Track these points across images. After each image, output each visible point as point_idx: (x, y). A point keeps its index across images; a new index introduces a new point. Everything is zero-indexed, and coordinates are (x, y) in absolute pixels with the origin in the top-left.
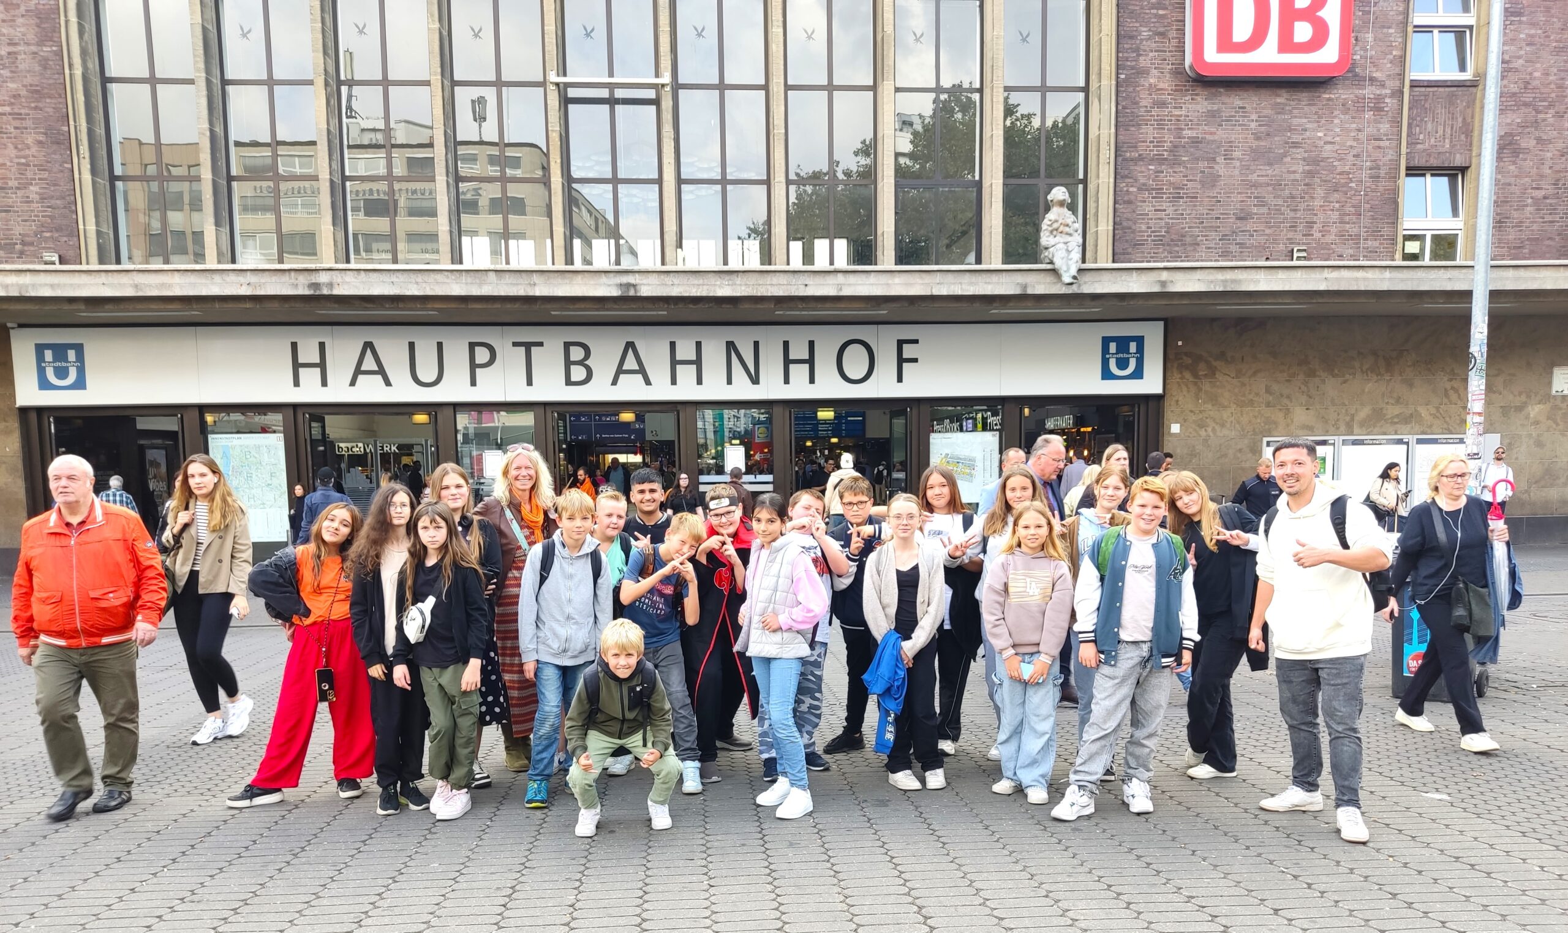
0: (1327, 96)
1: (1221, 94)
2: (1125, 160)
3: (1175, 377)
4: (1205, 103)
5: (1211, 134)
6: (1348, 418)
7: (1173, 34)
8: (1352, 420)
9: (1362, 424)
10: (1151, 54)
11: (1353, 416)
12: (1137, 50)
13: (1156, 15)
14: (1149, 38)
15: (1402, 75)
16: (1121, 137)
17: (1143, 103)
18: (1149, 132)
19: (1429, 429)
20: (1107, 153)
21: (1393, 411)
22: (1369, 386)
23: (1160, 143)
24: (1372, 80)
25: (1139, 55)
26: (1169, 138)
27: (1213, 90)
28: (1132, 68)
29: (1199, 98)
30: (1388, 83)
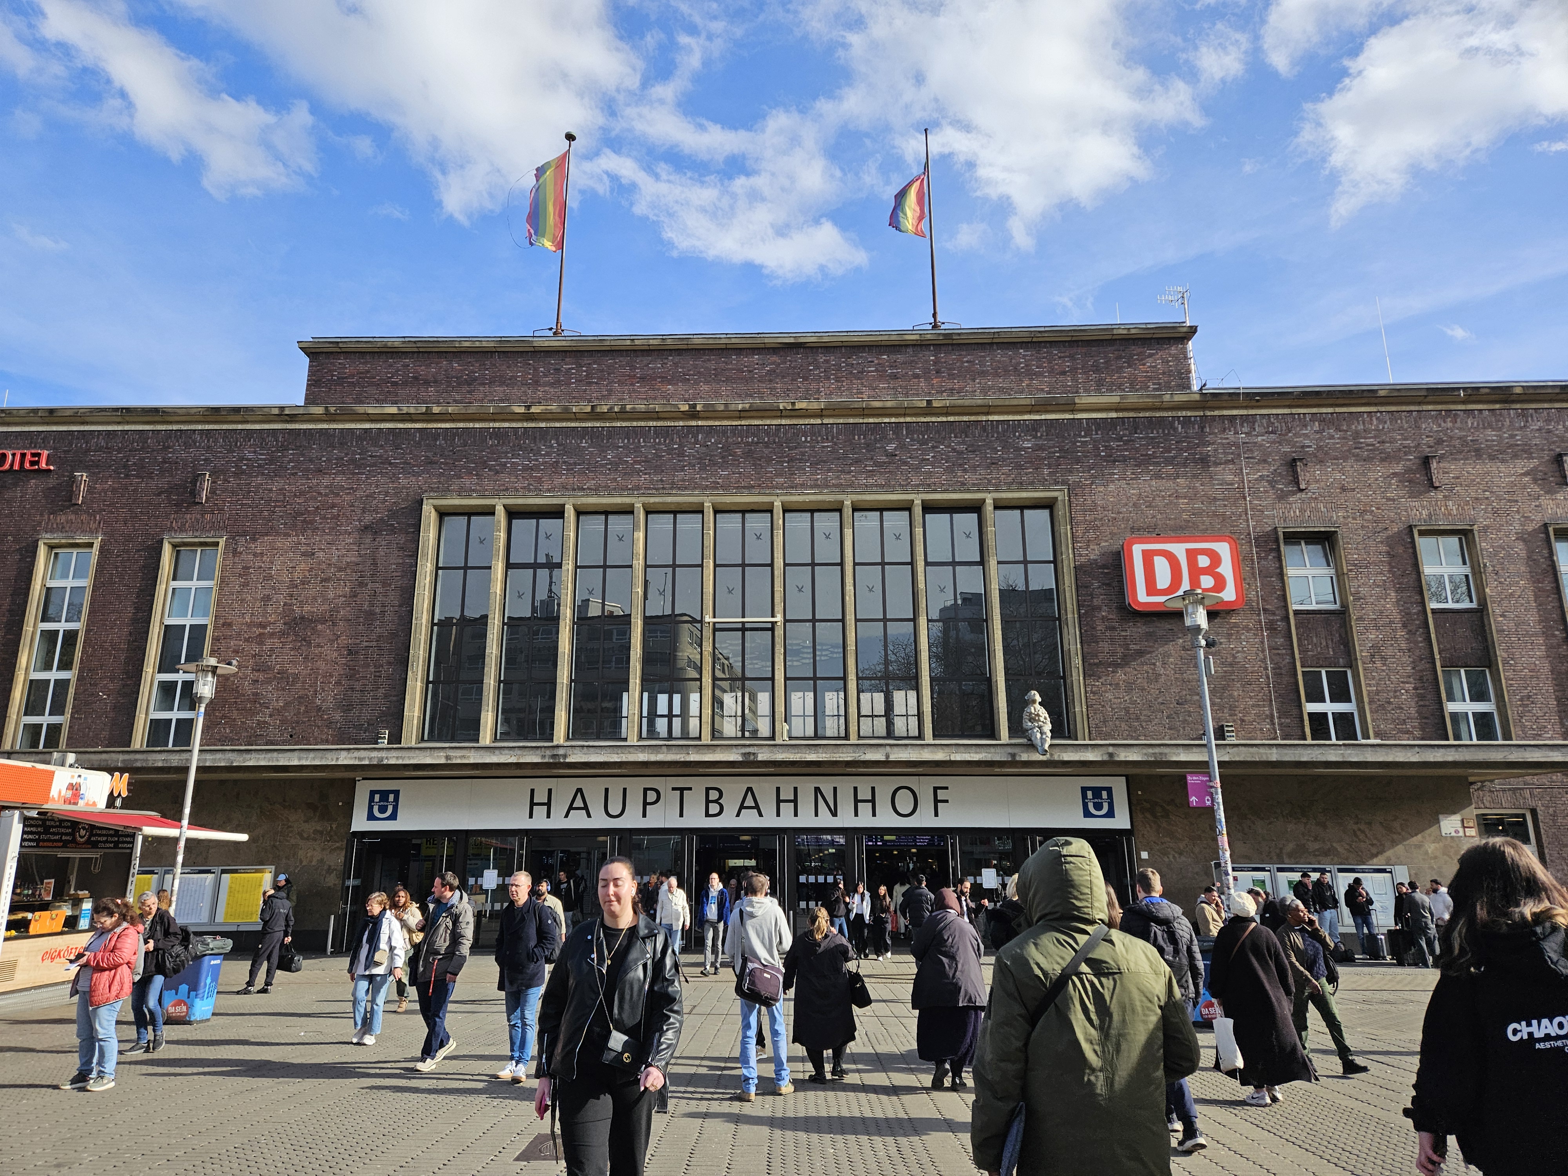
1: (1154, 621)
2: (1090, 664)
3: (1139, 817)
4: (1144, 628)
5: (1150, 647)
6: (1278, 851)
7: (1115, 584)
8: (1281, 852)
9: (1290, 855)
10: (1102, 597)
11: (1281, 849)
12: (1091, 595)
13: (1102, 573)
14: (1099, 587)
15: (1286, 607)
16: (1085, 650)
17: (1099, 628)
18: (1105, 646)
19: (1345, 861)
20: (1077, 661)
21: (1313, 846)
22: (1291, 827)
23: (1113, 653)
24: (1265, 611)
25: (1093, 598)
26: (1120, 650)
27: (1148, 619)
28: (1089, 606)
29: (1139, 625)
30: (1277, 612)
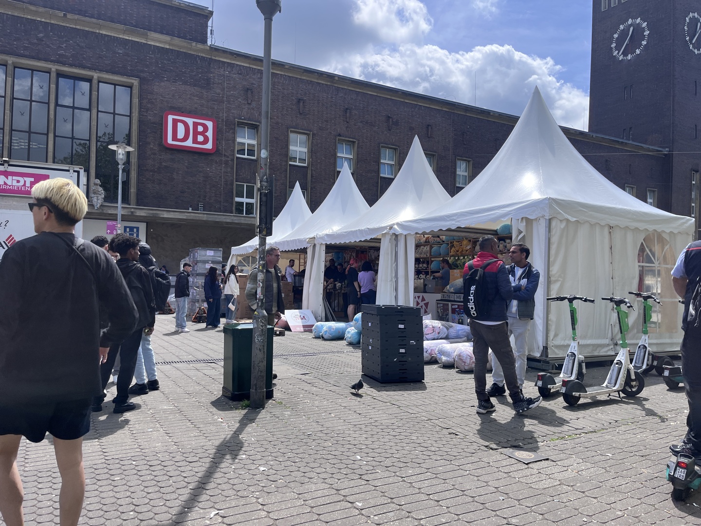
0: (210, 158)
1: (175, 153)
2: (141, 170)
4: (170, 156)
5: (172, 165)
7: (159, 133)
10: (151, 138)
13: (153, 126)
14: (150, 133)
15: (234, 155)
16: (139, 163)
17: (148, 153)
18: (150, 162)
23: (154, 166)
24: (225, 155)
25: (147, 138)
26: (157, 165)
27: (172, 152)
28: (144, 141)
29: (167, 154)
30: (230, 157)
